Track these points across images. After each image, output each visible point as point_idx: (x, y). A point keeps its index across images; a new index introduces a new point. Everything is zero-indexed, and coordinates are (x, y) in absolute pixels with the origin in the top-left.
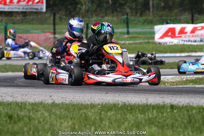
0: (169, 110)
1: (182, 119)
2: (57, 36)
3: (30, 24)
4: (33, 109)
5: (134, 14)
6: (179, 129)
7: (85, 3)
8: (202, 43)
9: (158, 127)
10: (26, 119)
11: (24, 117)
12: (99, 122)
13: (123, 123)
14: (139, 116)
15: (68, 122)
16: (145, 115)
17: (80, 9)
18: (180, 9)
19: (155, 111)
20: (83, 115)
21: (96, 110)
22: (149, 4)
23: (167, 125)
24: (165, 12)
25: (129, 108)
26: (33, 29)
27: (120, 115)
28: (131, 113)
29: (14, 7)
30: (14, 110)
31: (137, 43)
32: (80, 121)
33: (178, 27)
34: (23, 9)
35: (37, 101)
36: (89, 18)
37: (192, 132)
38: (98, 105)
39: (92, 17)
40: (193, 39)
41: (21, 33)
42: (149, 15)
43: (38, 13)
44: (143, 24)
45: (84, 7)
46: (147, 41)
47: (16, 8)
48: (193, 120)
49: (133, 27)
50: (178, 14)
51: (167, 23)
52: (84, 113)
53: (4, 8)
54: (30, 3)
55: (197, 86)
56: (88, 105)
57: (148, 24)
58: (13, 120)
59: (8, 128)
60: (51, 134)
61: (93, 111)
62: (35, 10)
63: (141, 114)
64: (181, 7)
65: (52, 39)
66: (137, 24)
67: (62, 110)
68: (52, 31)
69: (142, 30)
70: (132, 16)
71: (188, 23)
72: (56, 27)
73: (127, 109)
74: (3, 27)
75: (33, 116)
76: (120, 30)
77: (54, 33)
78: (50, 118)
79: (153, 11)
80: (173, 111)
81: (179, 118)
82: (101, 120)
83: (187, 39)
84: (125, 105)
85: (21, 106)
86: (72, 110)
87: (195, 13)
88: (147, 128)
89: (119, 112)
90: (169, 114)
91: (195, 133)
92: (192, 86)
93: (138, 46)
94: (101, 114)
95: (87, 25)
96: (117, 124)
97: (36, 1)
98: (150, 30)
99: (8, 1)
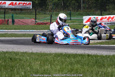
0: (87, 57)
1: (93, 61)
2: (37, 20)
3: (24, 14)
4: (22, 55)
5: (74, 11)
6: (91, 66)
7: (51, 5)
9: (81, 65)
10: (19, 60)
11: (17, 59)
13: (64, 63)
14: (72, 59)
15: (38, 62)
17: (48, 8)
18: (95, 8)
19: (80, 57)
20: (46, 59)
21: (52, 56)
22: (81, 6)
23: (85, 64)
24: (88, 10)
25: (68, 56)
27: (63, 59)
28: (69, 58)
29: (17, 6)
30: (13, 55)
31: (74, 24)
34: (21, 7)
35: (24, 51)
36: (52, 12)
37: (97, 68)
38: (53, 54)
39: (54, 12)
41: (20, 19)
42: (81, 11)
43: (28, 9)
44: (78, 15)
45: (50, 7)
46: (79, 23)
48: (98, 62)
49: (73, 17)
50: (95, 11)
51: (89, 15)
52: (46, 57)
53: (12, 7)
54: (25, 5)
55: (102, 45)
56: (48, 54)
57: (80, 15)
58: (12, 61)
59: (9, 64)
60: (30, 67)
61: (50, 56)
62: (26, 8)
63: (73, 58)
65: (34, 22)
66: (75, 15)
67: (36, 56)
68: (35, 18)
69: (77, 18)
70: (72, 11)
71: (99, 15)
72: (37, 16)
73: (67, 56)
74: (11, 16)
75: (22, 59)
77: (36, 19)
78: (30, 60)
79: (83, 10)
80: (89, 57)
81: (91, 61)
82: (54, 61)
84: (66, 54)
85: (17, 53)
86: (40, 56)
87: (103, 11)
88: (76, 65)
89: (63, 57)
90: (87, 59)
92: (99, 45)
93: (75, 26)
94: (54, 58)
95: (51, 15)
96: (62, 63)
97: (27, 4)
98: (81, 18)
99: (14, 4)
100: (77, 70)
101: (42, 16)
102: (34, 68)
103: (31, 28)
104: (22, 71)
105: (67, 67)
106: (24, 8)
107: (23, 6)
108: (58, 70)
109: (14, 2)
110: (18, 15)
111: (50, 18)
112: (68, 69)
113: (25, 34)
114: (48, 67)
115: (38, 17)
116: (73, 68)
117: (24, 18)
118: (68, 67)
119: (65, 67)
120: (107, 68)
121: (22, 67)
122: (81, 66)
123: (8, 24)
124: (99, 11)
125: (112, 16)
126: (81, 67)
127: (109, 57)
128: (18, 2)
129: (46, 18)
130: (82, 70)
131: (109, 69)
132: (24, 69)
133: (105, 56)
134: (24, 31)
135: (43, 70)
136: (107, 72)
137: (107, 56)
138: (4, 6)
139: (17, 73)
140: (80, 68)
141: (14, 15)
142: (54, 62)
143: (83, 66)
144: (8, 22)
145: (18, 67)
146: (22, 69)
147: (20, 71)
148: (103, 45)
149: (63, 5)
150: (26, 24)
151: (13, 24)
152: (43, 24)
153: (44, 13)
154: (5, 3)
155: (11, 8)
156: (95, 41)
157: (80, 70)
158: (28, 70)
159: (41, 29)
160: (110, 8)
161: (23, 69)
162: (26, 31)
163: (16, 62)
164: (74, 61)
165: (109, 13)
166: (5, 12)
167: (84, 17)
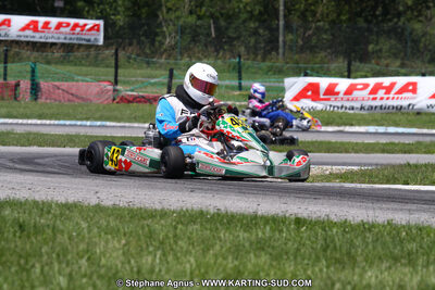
0: (292, 226)
1: (313, 242)
2: (118, 87)
3: (76, 65)
4: (61, 215)
5: (252, 56)
6: (306, 262)
7: (170, 34)
8: (363, 112)
9: (271, 255)
10: (50, 231)
11: (46, 229)
12: (172, 241)
13: (213, 246)
14: (241, 234)
15: (119, 241)
16: (251, 234)
17: (162, 44)
18: (329, 51)
19: (268, 228)
20: (147, 229)
21: (170, 221)
22: (278, 42)
23: (287, 253)
24: (304, 55)
25: (225, 220)
26: (79, 75)
27: (208, 232)
28: (227, 228)
29: (51, 35)
30: (30, 214)
32: (139, 239)
33: (324, 82)
34: (65, 38)
35: (71, 200)
37: (328, 267)
38: (174, 212)
40: (348, 104)
41: (58, 80)
42: (278, 59)
43: (90, 47)
44: (267, 74)
45: (168, 40)
47: (53, 37)
48: (332, 245)
49: (249, 78)
50: (326, 60)
51: (306, 75)
52: (148, 226)
53: (34, 37)
54: (78, 29)
55: (347, 185)
56: (156, 210)
57: (274, 74)
58: (25, 233)
59: (16, 246)
60: (89, 259)
61: (163, 222)
62: (84, 42)
63: (245, 231)
64: (330, 48)
65: (111, 93)
66: (256, 73)
67: (111, 219)
68: (112, 79)
70: (248, 59)
71: (342, 76)
72: (120, 71)
73: (222, 223)
74: (29, 69)
75: (61, 227)
76: (227, 82)
77: (116, 82)
78: (89, 232)
79: (284, 54)
80: (299, 229)
81: (307, 242)
82: (176, 238)
83: (339, 104)
84: (218, 215)
85: (43, 208)
86: (128, 219)
87: (355, 61)
88: (252, 255)
89: (208, 227)
90: (292, 233)
91: (332, 269)
92: (339, 185)
94: (176, 228)
95: (171, 71)
96: (202, 246)
97: (87, 27)
98: (277, 84)
99: (40, 25)
100: (258, 273)
101: (139, 71)
102: (103, 261)
103: (98, 115)
104: (60, 274)
105: (220, 260)
106: (75, 42)
107: (73, 36)
108: (188, 271)
109: (41, 20)
110: (52, 68)
111: (166, 81)
112: (224, 270)
113: (77, 136)
114: (154, 260)
115: (124, 76)
116: (241, 268)
117: (73, 80)
118: (225, 262)
119: (212, 261)
120: (363, 268)
121: (61, 257)
122: (268, 261)
123: (16, 99)
124: (341, 60)
125: (386, 81)
126: (271, 265)
127: (370, 230)
128: (54, 21)
129: (153, 81)
130: (275, 274)
131: (369, 274)
132: (68, 265)
133: (359, 225)
134: (73, 122)
135: (135, 269)
136: (364, 283)
137: (366, 226)
138: (3, 33)
139: (42, 278)
140: (266, 267)
141: (40, 67)
142: (176, 242)
143: (276, 259)
144: (16, 90)
145: (45, 257)
146: (60, 263)
147: (51, 273)
148: (353, 185)
149: (213, 35)
150: (83, 99)
151: (36, 99)
152: (139, 102)
153: (148, 63)
154: (7, 23)
155: (29, 39)
156: (325, 167)
157: (268, 275)
158: (83, 269)
159: (135, 118)
160: (380, 50)
161: (64, 265)
162: (79, 123)
163: (39, 238)
164: (249, 240)
165: (378, 68)
166: (6, 56)
167: (288, 81)
